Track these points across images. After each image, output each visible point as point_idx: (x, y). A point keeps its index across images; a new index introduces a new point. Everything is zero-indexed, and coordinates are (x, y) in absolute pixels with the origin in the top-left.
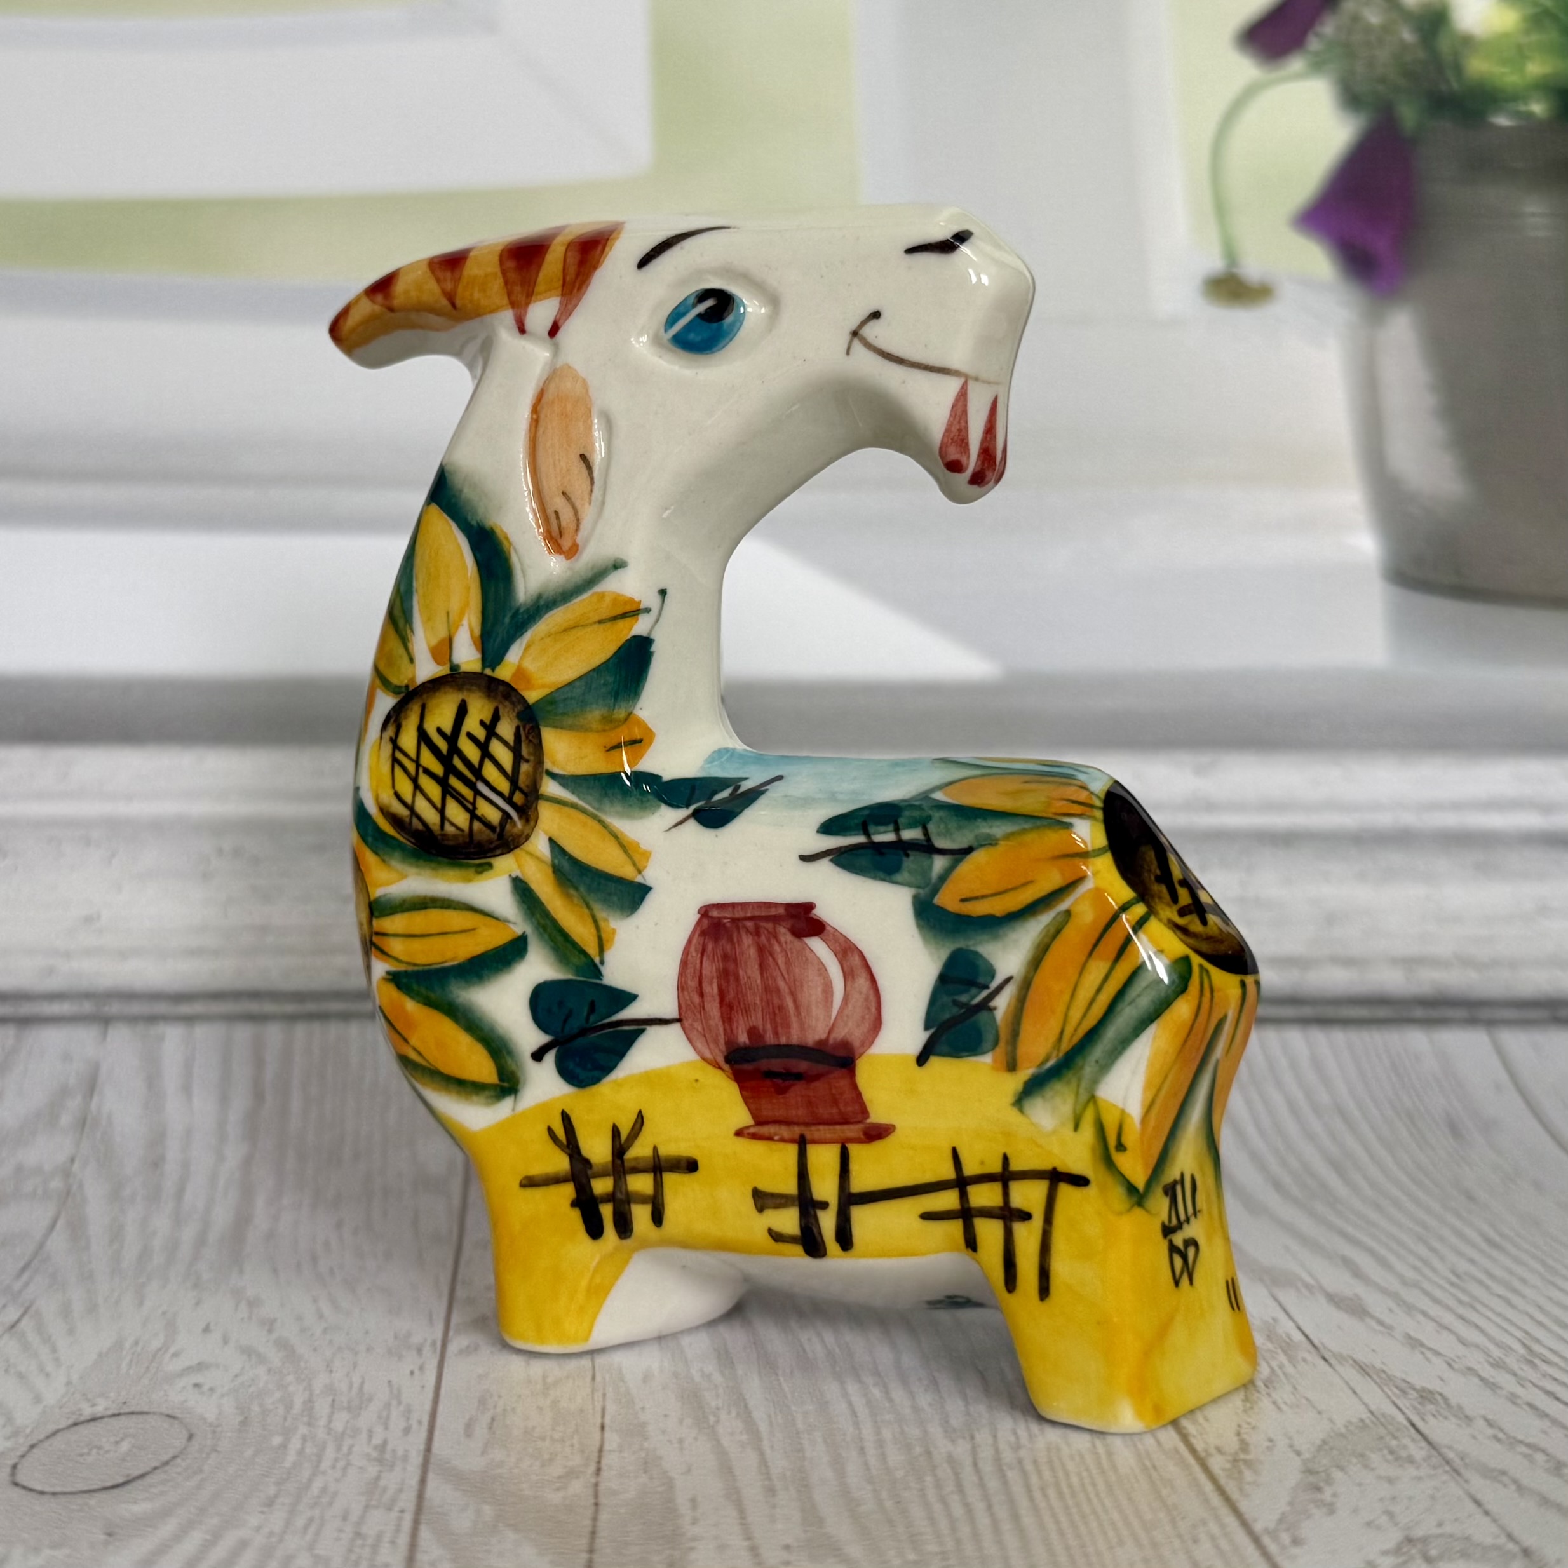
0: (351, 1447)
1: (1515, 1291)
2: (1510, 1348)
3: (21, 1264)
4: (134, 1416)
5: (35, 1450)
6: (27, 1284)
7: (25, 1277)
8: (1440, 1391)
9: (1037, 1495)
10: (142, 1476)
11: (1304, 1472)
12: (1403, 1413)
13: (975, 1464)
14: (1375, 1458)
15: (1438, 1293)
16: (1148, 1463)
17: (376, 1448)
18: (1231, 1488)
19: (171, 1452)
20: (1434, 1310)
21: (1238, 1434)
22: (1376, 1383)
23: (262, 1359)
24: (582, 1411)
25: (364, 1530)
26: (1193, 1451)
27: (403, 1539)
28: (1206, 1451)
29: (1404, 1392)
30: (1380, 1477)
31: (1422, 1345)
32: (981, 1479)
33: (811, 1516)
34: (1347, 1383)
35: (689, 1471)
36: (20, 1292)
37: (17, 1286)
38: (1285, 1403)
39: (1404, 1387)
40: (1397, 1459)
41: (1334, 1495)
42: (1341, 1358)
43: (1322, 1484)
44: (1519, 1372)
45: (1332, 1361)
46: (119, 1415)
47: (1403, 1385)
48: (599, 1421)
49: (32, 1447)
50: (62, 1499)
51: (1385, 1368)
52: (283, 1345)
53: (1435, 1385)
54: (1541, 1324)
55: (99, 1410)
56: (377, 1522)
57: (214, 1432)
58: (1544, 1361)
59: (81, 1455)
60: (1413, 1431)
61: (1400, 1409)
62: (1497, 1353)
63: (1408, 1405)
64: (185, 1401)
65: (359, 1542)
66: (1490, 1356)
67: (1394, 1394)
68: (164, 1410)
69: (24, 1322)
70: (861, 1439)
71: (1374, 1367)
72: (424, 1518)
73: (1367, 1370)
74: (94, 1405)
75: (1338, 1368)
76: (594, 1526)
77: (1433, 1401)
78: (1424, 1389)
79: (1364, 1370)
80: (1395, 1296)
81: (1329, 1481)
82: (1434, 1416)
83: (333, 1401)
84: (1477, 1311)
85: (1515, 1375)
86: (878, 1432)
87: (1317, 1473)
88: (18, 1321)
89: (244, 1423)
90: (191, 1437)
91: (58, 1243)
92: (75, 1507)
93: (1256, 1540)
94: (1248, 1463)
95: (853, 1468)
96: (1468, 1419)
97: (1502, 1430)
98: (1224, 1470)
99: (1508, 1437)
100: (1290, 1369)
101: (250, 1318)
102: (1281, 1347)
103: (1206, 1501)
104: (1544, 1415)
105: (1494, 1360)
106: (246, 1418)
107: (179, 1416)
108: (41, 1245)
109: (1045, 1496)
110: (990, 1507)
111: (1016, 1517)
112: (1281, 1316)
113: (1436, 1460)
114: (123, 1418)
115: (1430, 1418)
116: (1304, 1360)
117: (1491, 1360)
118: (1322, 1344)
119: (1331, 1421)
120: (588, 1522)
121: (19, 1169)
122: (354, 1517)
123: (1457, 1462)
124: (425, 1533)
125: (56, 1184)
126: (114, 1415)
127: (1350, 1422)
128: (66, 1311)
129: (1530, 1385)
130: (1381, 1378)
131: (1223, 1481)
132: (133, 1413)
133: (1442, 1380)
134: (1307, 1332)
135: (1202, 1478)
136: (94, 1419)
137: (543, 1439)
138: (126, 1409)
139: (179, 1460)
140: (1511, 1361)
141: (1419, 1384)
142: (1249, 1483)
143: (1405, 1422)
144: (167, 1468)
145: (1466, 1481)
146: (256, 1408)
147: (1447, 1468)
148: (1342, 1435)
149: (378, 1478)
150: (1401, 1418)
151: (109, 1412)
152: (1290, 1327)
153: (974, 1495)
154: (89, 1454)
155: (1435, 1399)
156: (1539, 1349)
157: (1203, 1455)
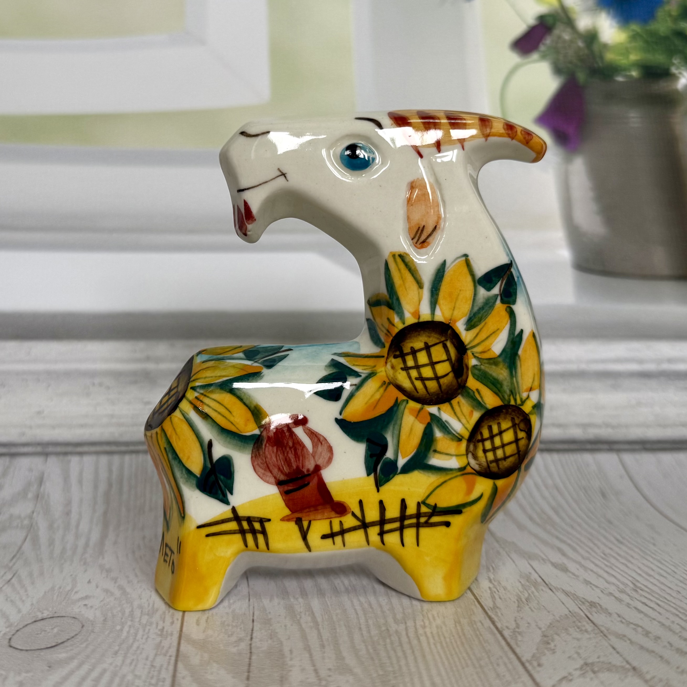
0: (149, 630)
1: (629, 561)
2: (627, 584)
3: (12, 555)
4: (59, 618)
5: (18, 633)
6: (14, 564)
7: (14, 560)
8: (598, 602)
9: (433, 646)
10: (63, 643)
11: (542, 636)
12: (583, 612)
13: (407, 634)
14: (571, 630)
15: (597, 562)
16: (478, 633)
17: (160, 630)
18: (513, 643)
19: (75, 633)
20: (595, 569)
21: (515, 621)
22: (571, 599)
23: (112, 594)
24: (245, 614)
25: (155, 664)
26: (497, 628)
27: (171, 668)
28: (502, 628)
29: (583, 603)
30: (574, 638)
31: (591, 583)
32: (409, 640)
33: (340, 657)
34: (560, 599)
35: (289, 638)
36: (12, 567)
37: (11, 564)
38: (534, 608)
39: (584, 600)
40: (581, 630)
41: (555, 646)
42: (557, 589)
43: (550, 641)
44: (631, 594)
45: (554, 590)
46: (53, 617)
47: (583, 600)
48: (252, 618)
49: (17, 631)
50: (30, 652)
51: (575, 593)
52: (121, 588)
53: (596, 600)
54: (640, 575)
55: (45, 615)
56: (160, 660)
57: (92, 624)
58: (641, 590)
59: (37, 634)
60: (587, 619)
61: (582, 610)
62: (621, 586)
63: (585, 608)
64: (80, 612)
65: (153, 669)
66: (619, 588)
67: (580, 604)
68: (71, 615)
69: (13, 580)
70: (360, 624)
71: (571, 593)
72: (180, 659)
73: (568, 594)
74: (43, 613)
75: (557, 593)
76: (250, 662)
77: (595, 607)
78: (591, 602)
79: (567, 594)
80: (580, 564)
81: (553, 640)
82: (596, 613)
83: (142, 611)
84: (613, 569)
85: (629, 596)
86: (367, 621)
87: (548, 636)
88: (11, 579)
89: (105, 620)
90: (83, 627)
91: (27, 546)
92: (35, 656)
93: (523, 664)
94: (520, 633)
95: (357, 637)
96: (610, 614)
97: (624, 618)
98: (510, 636)
99: (627, 621)
100: (536, 594)
101: (107, 577)
102: (533, 585)
103: (502, 648)
104: (640, 612)
105: (621, 589)
106: (106, 618)
107: (78, 617)
108: (20, 548)
109: (436, 647)
110: (413, 652)
111: (424, 656)
112: (533, 572)
113: (597, 631)
114: (54, 619)
115: (594, 614)
116: (542, 590)
117: (620, 590)
118: (550, 583)
119: (554, 615)
120: (247, 660)
121: (11, 516)
122: (151, 658)
123: (605, 631)
124: (180, 665)
125: (26, 522)
126: (51, 618)
127: (561, 616)
128: (31, 575)
129: (636, 600)
130: (574, 597)
131: (509, 640)
132: (58, 617)
133: (599, 598)
134: (543, 578)
135: (500, 638)
136: (42, 619)
137: (228, 625)
138: (56, 615)
139: (78, 636)
140: (628, 590)
141: (590, 599)
142: (519, 641)
143: (584, 616)
144: (73, 639)
145: (609, 640)
146: (110, 614)
147: (602, 634)
148: (558, 621)
149: (161, 642)
150: (582, 614)
151: (49, 616)
152: (536, 576)
153: (406, 646)
154: (41, 634)
155: (596, 606)
156: (639, 585)
157: (501, 629)
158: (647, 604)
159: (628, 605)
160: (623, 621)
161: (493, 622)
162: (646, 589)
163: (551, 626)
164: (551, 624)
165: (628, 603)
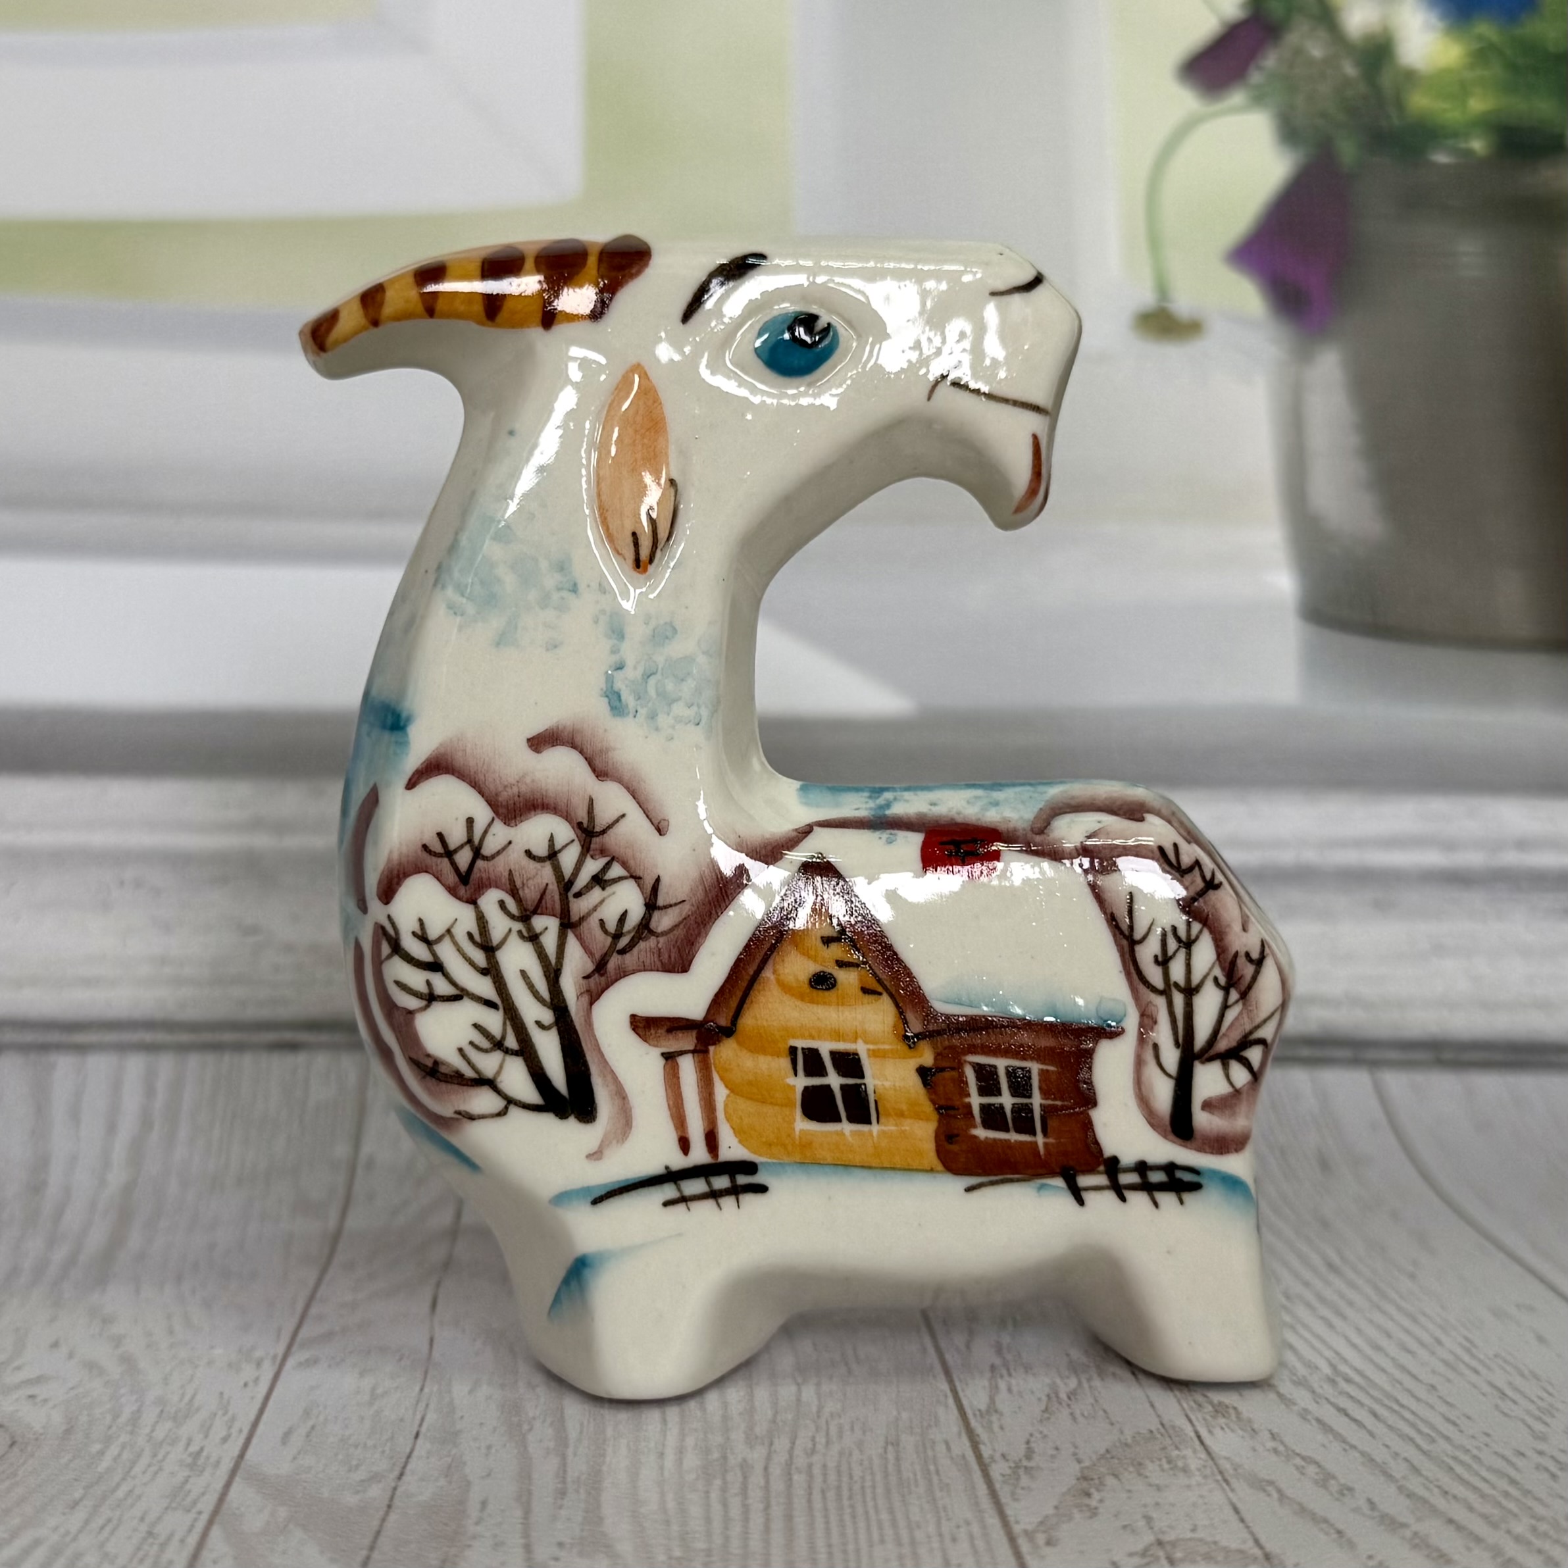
9: (817, 1496)
11: (1079, 1479)
14: (1151, 1467)
16: (932, 1468)
18: (1004, 1492)
26: (979, 1458)
28: (991, 1457)
30: (1151, 1485)
38: (1083, 1414)
40: (1173, 1468)
41: (1102, 1500)
43: (1093, 1490)
44: (1318, 1390)
58: (1345, 1380)
60: (1197, 1443)
81: (1100, 1488)
82: (1222, 1428)
85: (1313, 1392)
87: (1090, 1480)
93: (1012, 1539)
94: (1029, 1471)
96: (1254, 1432)
97: (1282, 1443)
98: (1003, 1476)
99: (1287, 1449)
103: (977, 1504)
104: (1328, 1430)
109: (824, 1497)
113: (1210, 1470)
115: (1217, 1431)
119: (1122, 1432)
123: (1230, 1472)
127: (1139, 1433)
129: (1325, 1402)
131: (998, 1486)
135: (979, 1480)
142: (1021, 1489)
143: (1192, 1434)
145: (1233, 1491)
147: (1219, 1477)
148: (1126, 1445)
150: (1189, 1430)
156: (1343, 1368)
157: (987, 1461)
158: (1350, 1412)
159: (1304, 1414)
160: (1281, 1448)
161: (975, 1445)
162: (1357, 1378)
163: (1108, 1456)
164: (1108, 1451)
165: (1305, 1410)
